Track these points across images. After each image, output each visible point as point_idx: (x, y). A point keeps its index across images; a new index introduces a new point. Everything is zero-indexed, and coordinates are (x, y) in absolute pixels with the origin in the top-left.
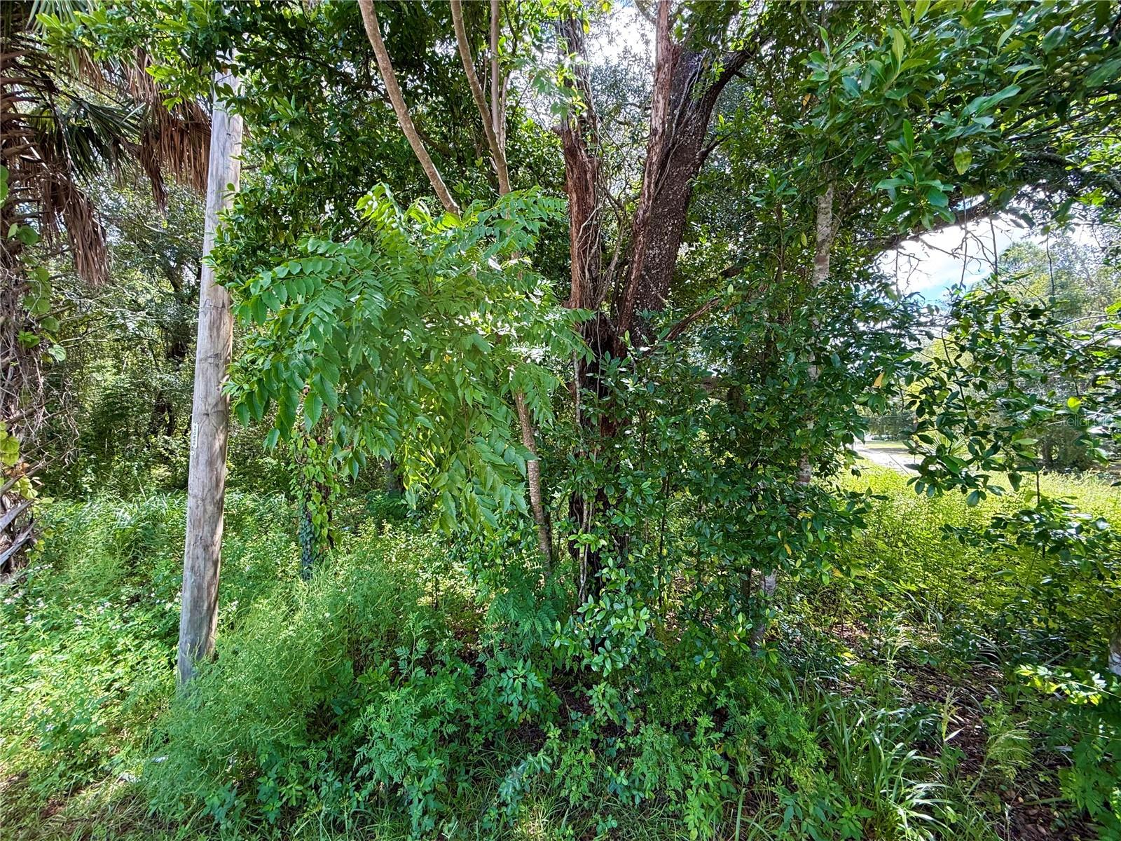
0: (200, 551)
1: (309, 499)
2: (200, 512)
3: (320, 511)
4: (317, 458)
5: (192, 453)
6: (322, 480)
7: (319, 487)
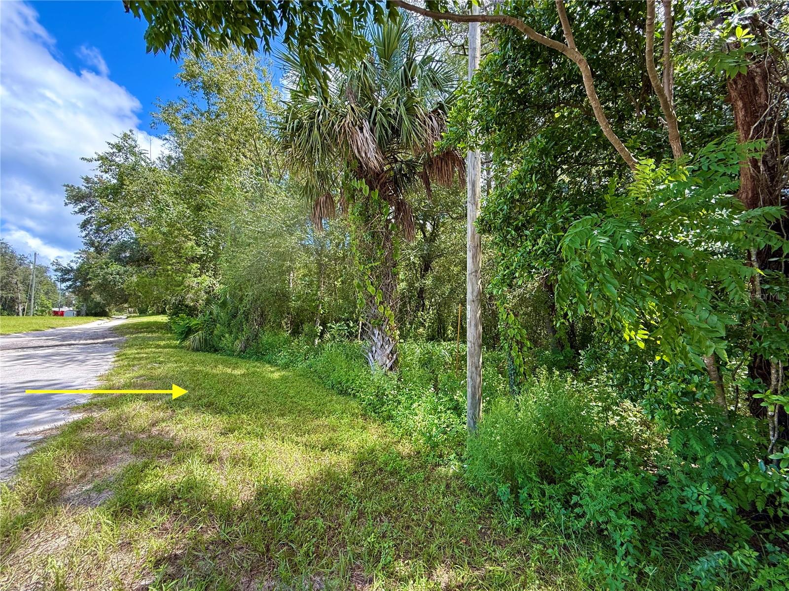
0: (474, 369)
1: (511, 349)
2: (473, 349)
3: (518, 356)
4: (515, 325)
5: (468, 320)
6: (519, 338)
7: (517, 342)
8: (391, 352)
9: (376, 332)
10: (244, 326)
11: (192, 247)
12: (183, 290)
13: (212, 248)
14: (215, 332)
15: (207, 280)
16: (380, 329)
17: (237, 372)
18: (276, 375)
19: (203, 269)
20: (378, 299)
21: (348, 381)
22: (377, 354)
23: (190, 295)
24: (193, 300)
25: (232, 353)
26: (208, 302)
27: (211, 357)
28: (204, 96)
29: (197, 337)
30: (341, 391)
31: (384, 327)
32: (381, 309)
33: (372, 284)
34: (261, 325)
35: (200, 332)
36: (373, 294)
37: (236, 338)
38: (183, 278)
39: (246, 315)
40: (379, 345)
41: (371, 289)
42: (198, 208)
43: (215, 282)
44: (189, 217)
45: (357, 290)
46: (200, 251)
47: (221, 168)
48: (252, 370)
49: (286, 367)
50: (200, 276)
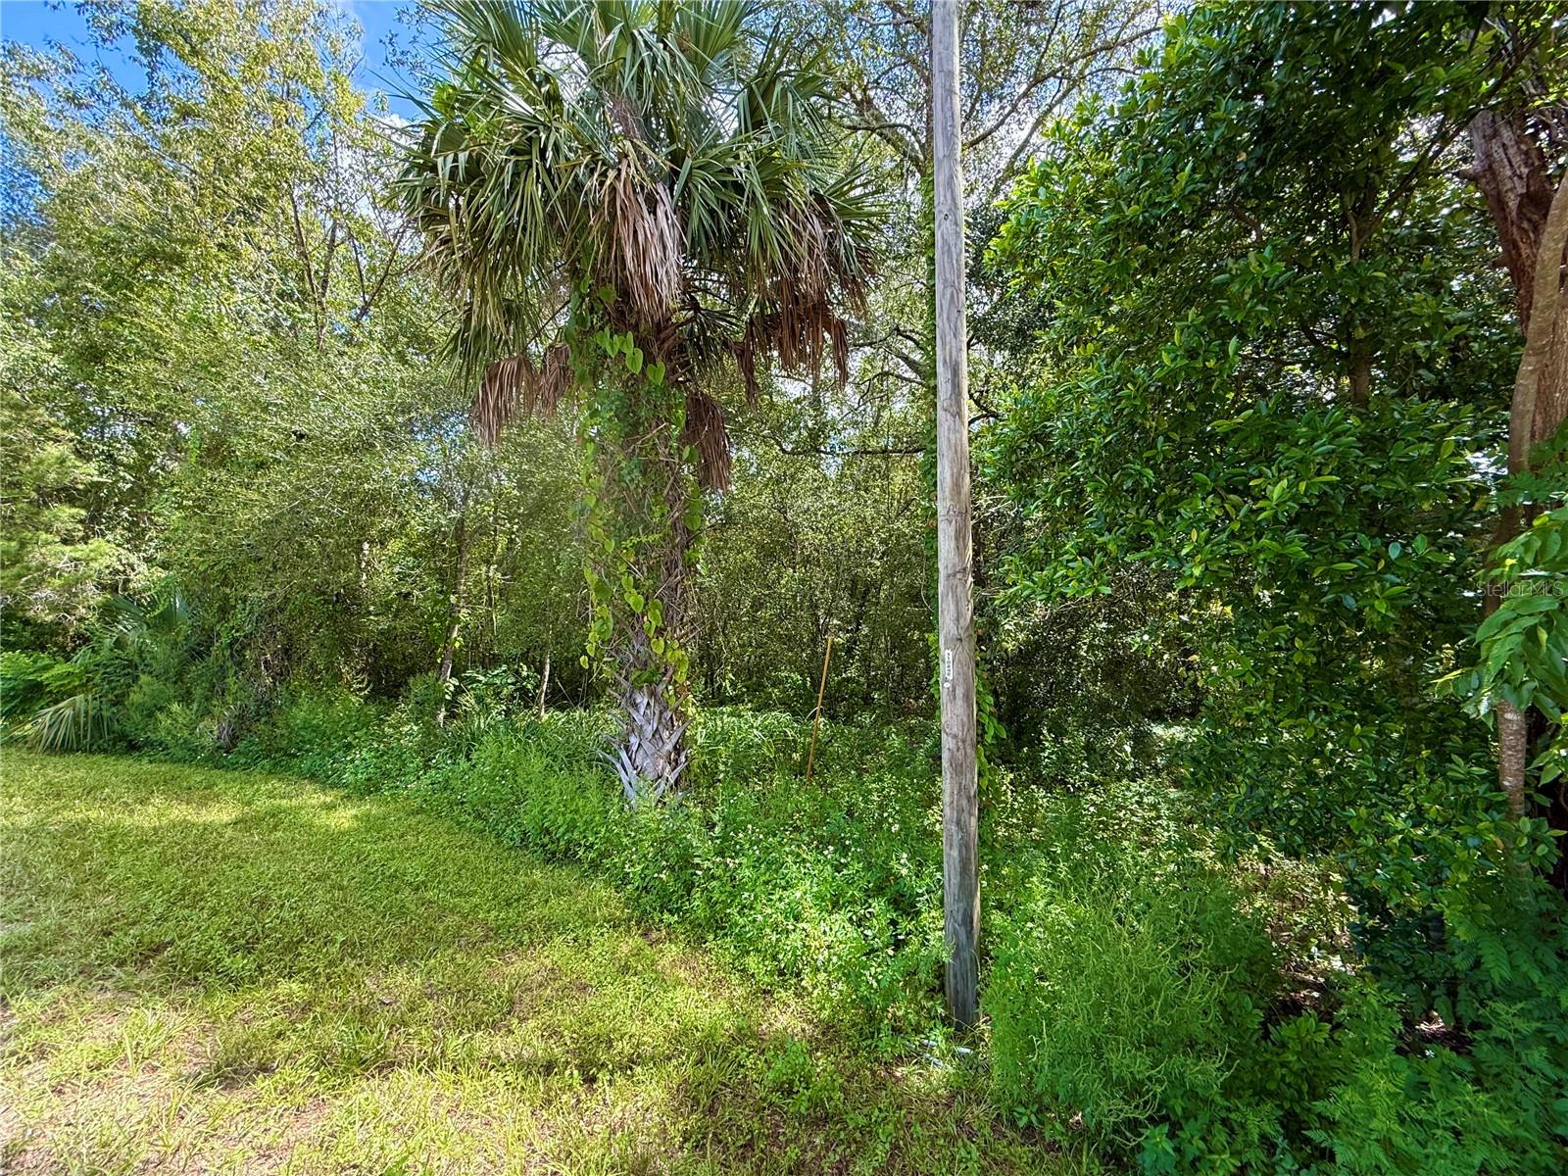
8: (675, 748)
9: (642, 700)
10: (230, 680)
11: (62, 461)
12: (20, 576)
13: (128, 468)
14: (135, 697)
15: (106, 552)
16: (653, 694)
17: (220, 814)
18: (344, 818)
19: (93, 525)
20: (652, 621)
21: (572, 827)
22: (641, 752)
23: (46, 592)
24: (54, 608)
25: (190, 754)
26: (108, 613)
27: (117, 770)
28: (137, 54)
29: (69, 712)
30: (554, 854)
31: (662, 687)
32: (658, 646)
33: (636, 587)
34: (280, 676)
35: (79, 698)
36: (639, 611)
37: (206, 713)
38: (23, 545)
39: (237, 647)
40: (649, 730)
41: (634, 599)
42: (93, 355)
43: (133, 559)
44: (55, 377)
45: (593, 597)
46: (88, 472)
47: (179, 260)
48: (262, 804)
49: (369, 788)
50: (85, 539)
